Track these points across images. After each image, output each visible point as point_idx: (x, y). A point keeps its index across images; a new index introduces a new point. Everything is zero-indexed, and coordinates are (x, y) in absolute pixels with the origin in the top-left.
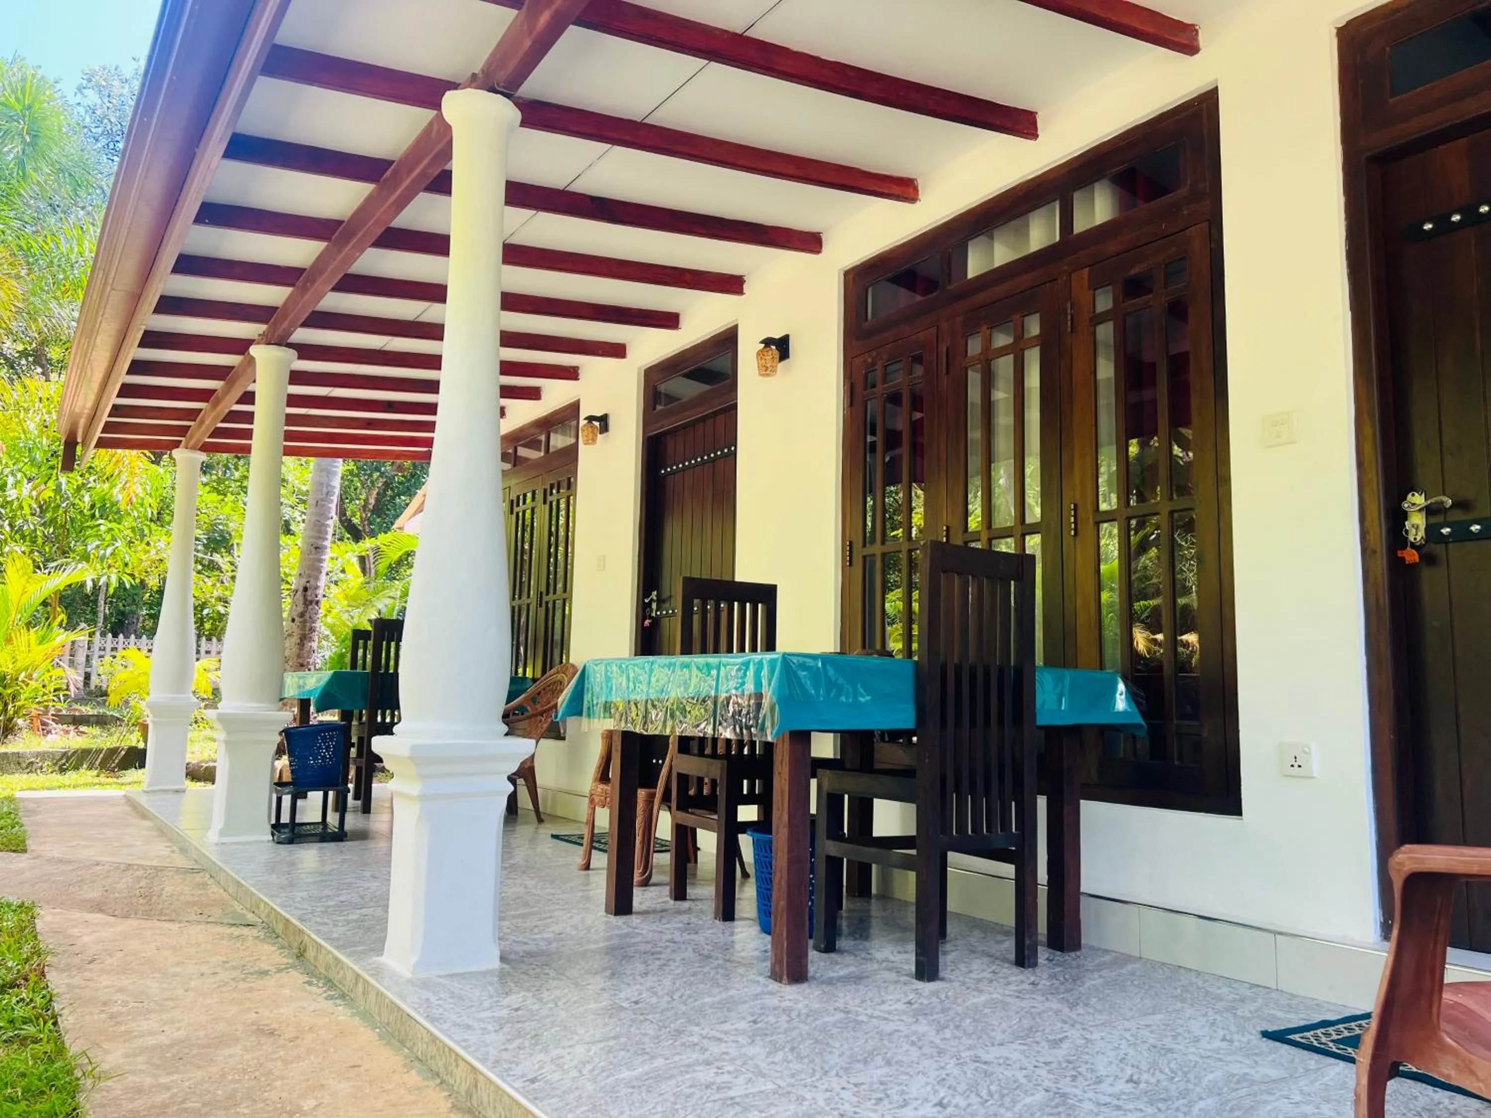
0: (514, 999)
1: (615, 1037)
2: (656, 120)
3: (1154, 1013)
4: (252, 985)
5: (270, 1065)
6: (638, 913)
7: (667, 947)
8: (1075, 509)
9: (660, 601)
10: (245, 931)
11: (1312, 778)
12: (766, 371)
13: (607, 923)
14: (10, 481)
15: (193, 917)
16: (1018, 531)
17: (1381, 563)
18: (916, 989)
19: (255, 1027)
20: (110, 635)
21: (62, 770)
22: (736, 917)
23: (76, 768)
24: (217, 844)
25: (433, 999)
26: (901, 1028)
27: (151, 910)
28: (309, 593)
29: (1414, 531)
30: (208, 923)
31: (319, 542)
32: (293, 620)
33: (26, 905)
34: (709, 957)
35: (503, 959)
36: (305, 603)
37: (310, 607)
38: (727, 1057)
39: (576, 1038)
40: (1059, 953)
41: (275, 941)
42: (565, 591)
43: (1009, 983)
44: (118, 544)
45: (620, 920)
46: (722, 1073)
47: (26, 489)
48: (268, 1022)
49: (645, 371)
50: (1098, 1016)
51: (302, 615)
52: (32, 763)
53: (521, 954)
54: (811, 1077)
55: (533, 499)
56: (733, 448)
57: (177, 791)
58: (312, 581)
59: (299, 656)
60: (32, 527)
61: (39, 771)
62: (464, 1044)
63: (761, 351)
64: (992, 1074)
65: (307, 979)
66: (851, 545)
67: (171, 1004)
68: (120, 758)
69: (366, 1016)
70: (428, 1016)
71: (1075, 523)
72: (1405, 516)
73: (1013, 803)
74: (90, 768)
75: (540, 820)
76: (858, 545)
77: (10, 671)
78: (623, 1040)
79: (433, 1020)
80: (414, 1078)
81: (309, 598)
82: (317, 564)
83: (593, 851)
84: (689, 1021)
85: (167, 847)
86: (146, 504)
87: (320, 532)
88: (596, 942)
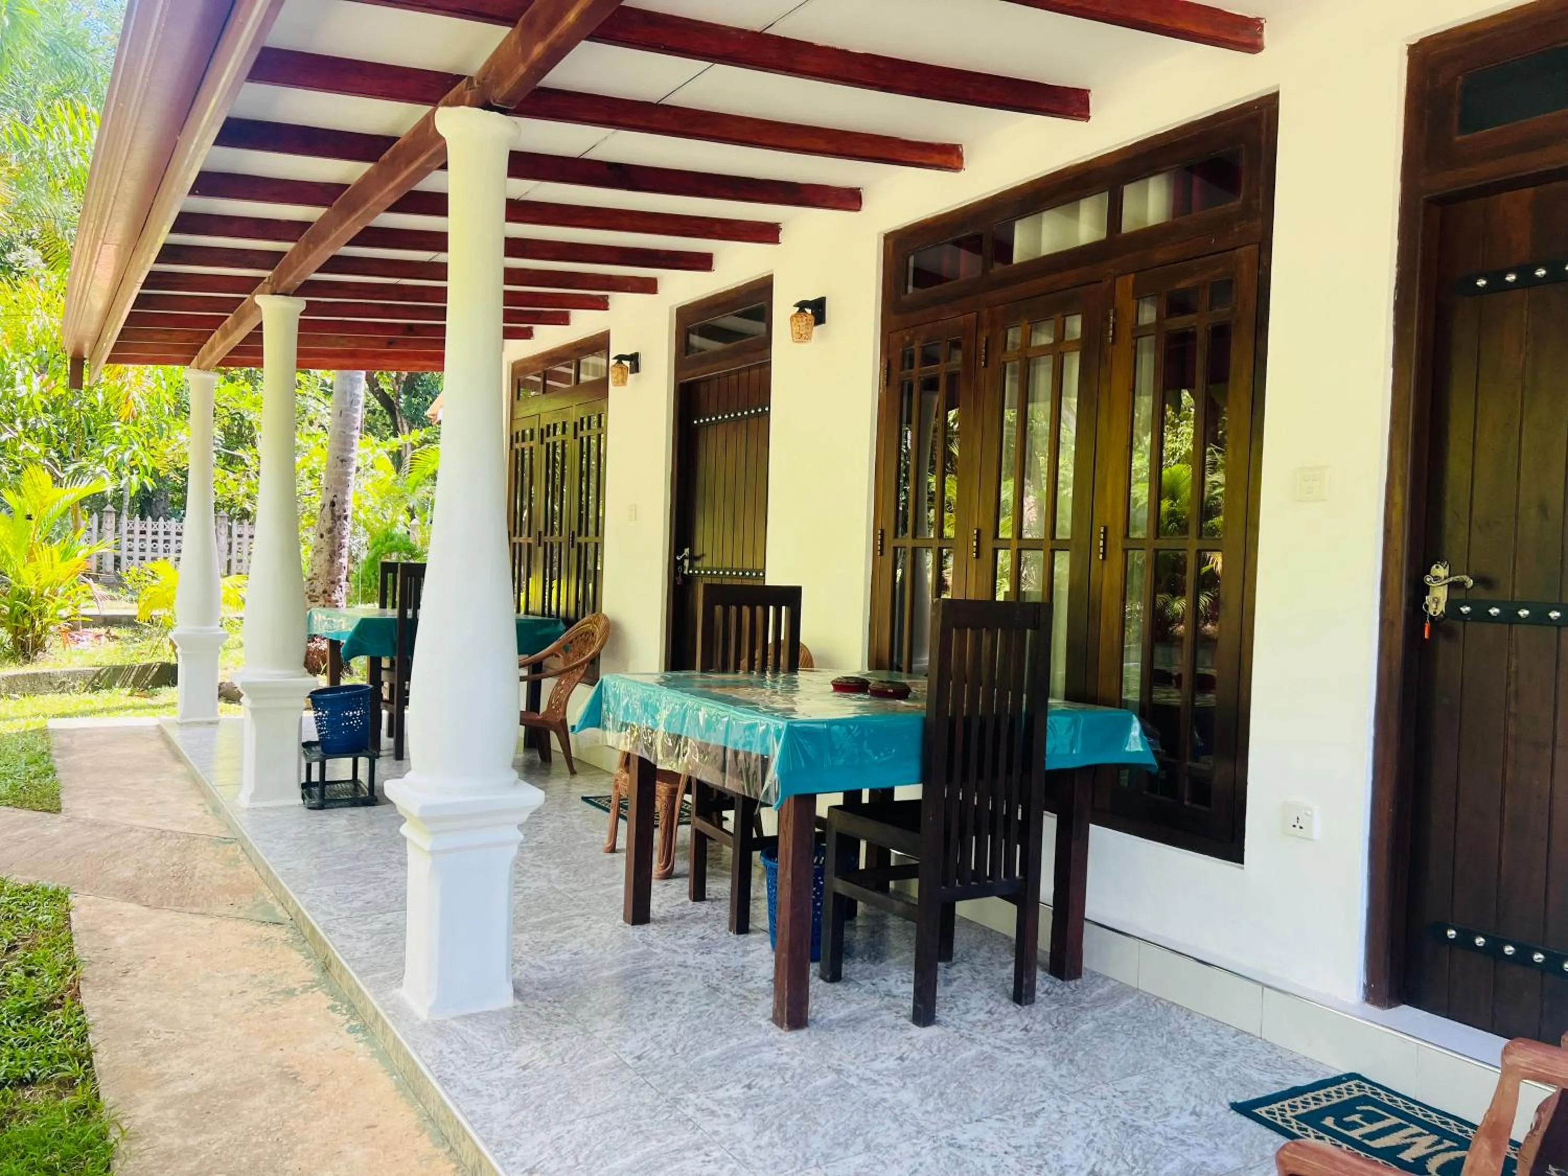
0: (522, 1054)
1: (614, 1109)
2: (676, 100)
3: (1133, 1074)
4: (279, 1009)
5: (291, 1123)
6: (657, 922)
7: (679, 974)
8: (1105, 533)
9: (693, 558)
10: (274, 931)
11: (1312, 840)
12: (801, 337)
13: (624, 936)
14: (19, 376)
15: (223, 910)
16: (1049, 545)
17: (1399, 635)
18: (911, 1038)
19: (279, 1069)
20: (137, 518)
21: (96, 689)
22: (751, 927)
23: (109, 687)
24: (248, 809)
25: (446, 1050)
26: (887, 1096)
27: (183, 897)
28: (336, 508)
29: (1434, 606)
30: (238, 918)
31: (345, 455)
32: (322, 536)
33: (62, 891)
34: (716, 989)
35: (517, 993)
36: (332, 519)
37: (338, 522)
38: (716, 1138)
39: (578, 1109)
40: (1059, 982)
41: (302, 947)
42: (597, 534)
43: (1002, 1029)
44: (136, 447)
45: (636, 932)
46: (709, 1162)
47: (36, 384)
48: (292, 1063)
49: (678, 310)
50: (1079, 1079)
51: (330, 531)
52: (64, 683)
53: (535, 985)
54: (792, 1168)
55: (564, 432)
56: (767, 409)
57: (211, 723)
58: (340, 496)
59: (329, 573)
60: (46, 426)
61: (71, 691)
62: (470, 1118)
63: (795, 316)
64: (964, 1162)
65: (332, 1002)
66: (882, 534)
67: (201, 1035)
68: (152, 675)
69: (384, 1056)
70: (440, 1077)
71: (1104, 547)
72: (1426, 590)
73: (1018, 846)
74: (123, 686)
75: (573, 772)
76: (889, 534)
77: (34, 587)
78: (622, 1112)
79: (444, 1081)
80: (425, 1144)
81: (337, 513)
82: (343, 478)
83: (620, 820)
84: (688, 1086)
85: (200, 805)
86: (162, 401)
87: (345, 443)
88: (610, 966)
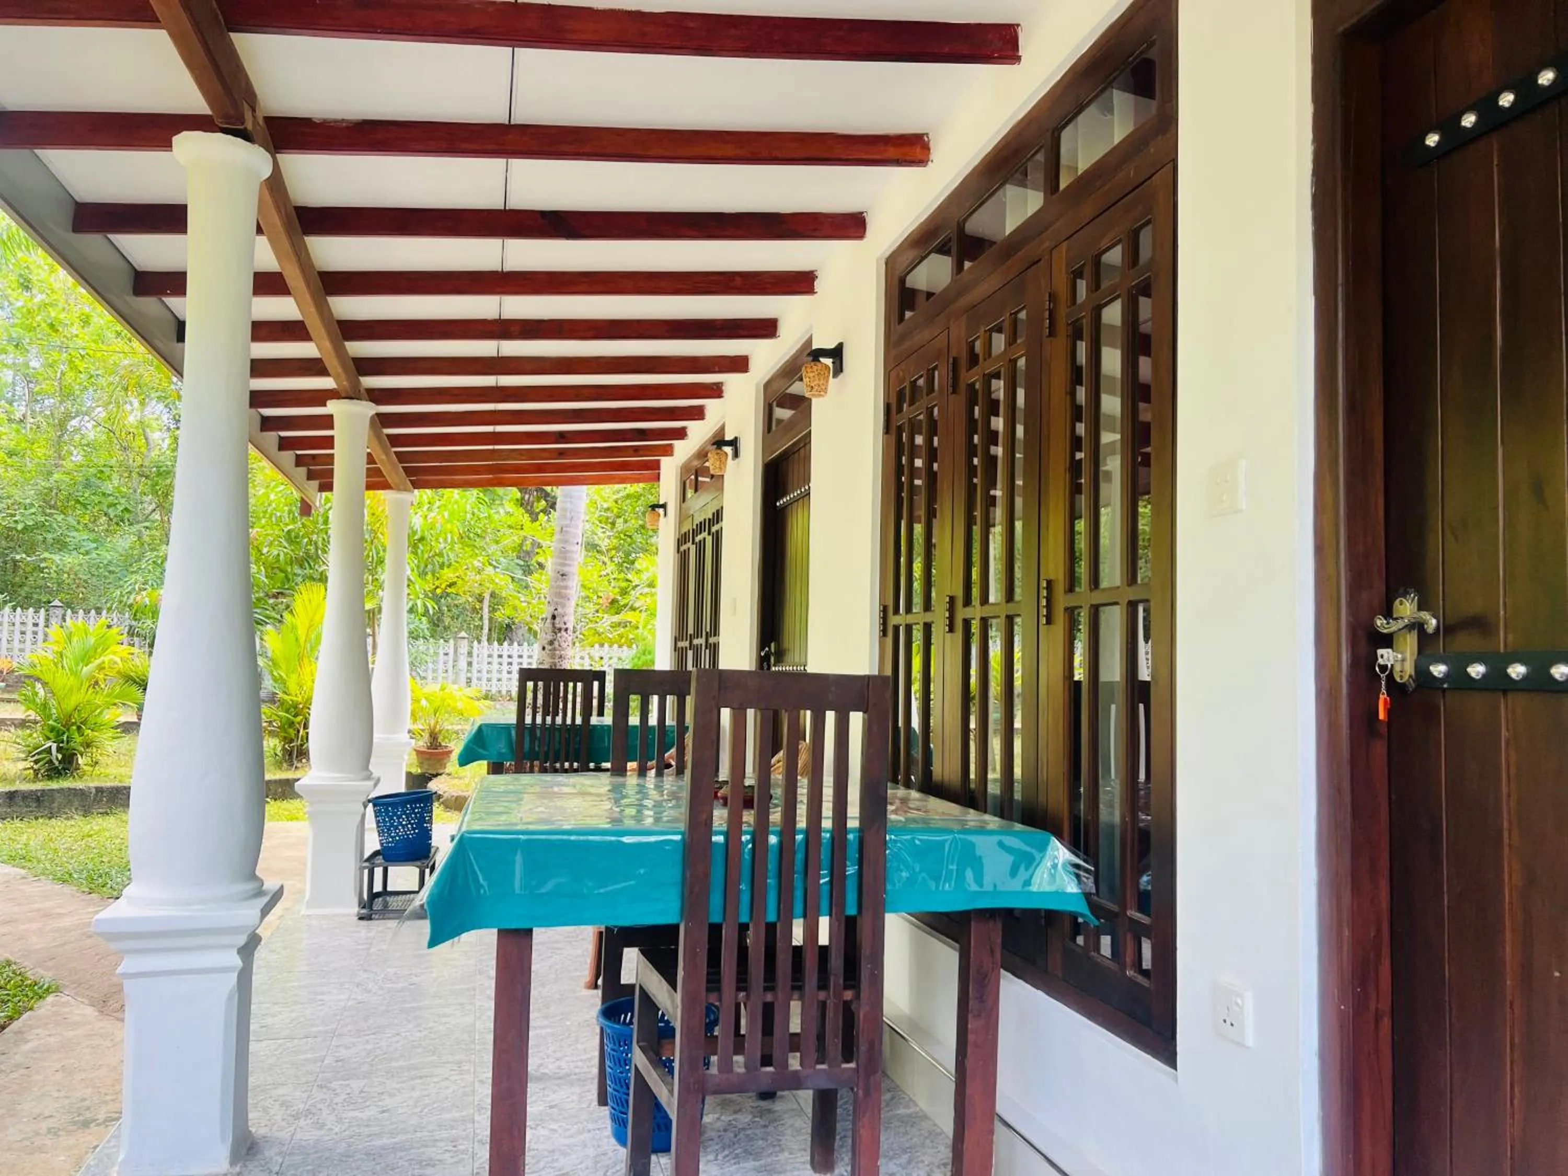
8: (1048, 588)
12: (811, 391)
28: (557, 619)
29: (1399, 666)
31: (566, 569)
32: (544, 648)
36: (553, 632)
37: (559, 635)
49: (764, 387)
51: (551, 643)
58: (560, 610)
63: (806, 366)
66: (885, 611)
71: (1048, 607)
76: (890, 610)
81: (558, 626)
82: (563, 591)
87: (565, 559)
